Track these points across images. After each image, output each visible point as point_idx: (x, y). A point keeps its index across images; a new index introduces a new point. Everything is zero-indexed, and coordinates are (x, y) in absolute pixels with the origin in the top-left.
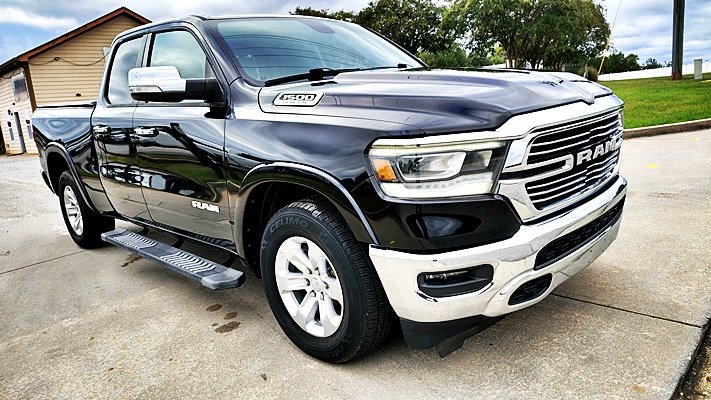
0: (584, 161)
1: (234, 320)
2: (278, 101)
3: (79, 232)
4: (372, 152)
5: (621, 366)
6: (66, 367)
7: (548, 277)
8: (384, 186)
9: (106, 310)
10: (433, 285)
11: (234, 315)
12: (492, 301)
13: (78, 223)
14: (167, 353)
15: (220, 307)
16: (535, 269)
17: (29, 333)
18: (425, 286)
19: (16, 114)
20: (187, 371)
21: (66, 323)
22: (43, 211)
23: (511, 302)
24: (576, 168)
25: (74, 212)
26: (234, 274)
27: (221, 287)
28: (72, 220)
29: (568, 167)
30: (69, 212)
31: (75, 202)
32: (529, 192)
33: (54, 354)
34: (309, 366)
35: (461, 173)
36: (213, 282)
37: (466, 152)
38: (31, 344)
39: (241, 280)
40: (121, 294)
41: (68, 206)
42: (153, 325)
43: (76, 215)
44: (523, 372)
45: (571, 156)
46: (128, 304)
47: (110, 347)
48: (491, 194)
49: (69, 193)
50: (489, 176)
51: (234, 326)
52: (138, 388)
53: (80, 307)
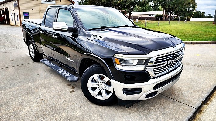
0: (170, 63)
1: (74, 89)
2: (92, 37)
3: (33, 57)
4: (115, 56)
5: (172, 117)
6: (30, 98)
7: (157, 92)
8: (117, 65)
9: (40, 82)
11: (74, 88)
12: (141, 96)
13: (33, 54)
14: (56, 97)
15: (70, 85)
16: (153, 90)
17: (20, 86)
18: (125, 91)
19: (14, 13)
20: (61, 103)
21: (30, 85)
22: (22, 47)
23: (146, 97)
24: (168, 65)
26: (76, 78)
27: (72, 81)
28: (31, 53)
29: (165, 65)
31: (33, 48)
32: (154, 70)
33: (27, 93)
34: (92, 105)
35: (137, 65)
36: (70, 80)
37: (139, 60)
38: (21, 89)
39: (78, 80)
40: (44, 78)
41: (30, 49)
42: (53, 88)
43: (32, 52)
44: (147, 115)
45: (167, 62)
46: (46, 81)
47: (42, 93)
48: (144, 71)
49: (31, 46)
50: (144, 66)
51: (73, 91)
52: (49, 106)
53: (33, 80)
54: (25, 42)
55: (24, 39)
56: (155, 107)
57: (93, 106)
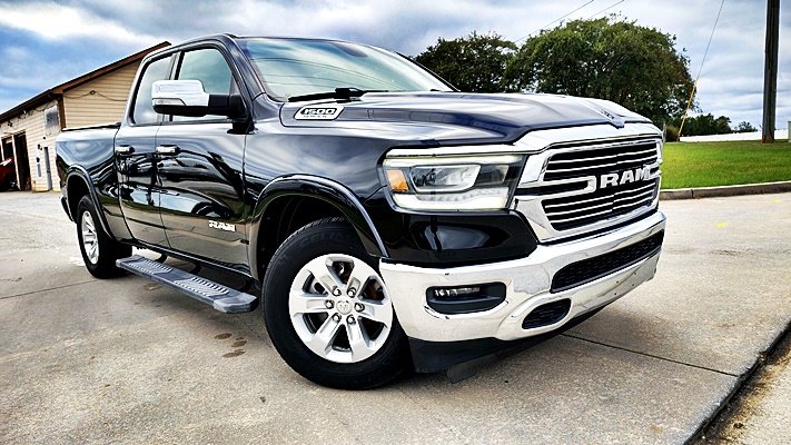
0: (609, 185)
1: (241, 348)
2: (299, 116)
3: (94, 261)
4: (387, 163)
5: (642, 408)
6: (63, 383)
7: (567, 303)
8: (398, 198)
9: (111, 333)
10: (442, 301)
11: (243, 344)
12: (505, 322)
13: (93, 251)
14: (167, 374)
15: (229, 335)
16: (551, 292)
17: (29, 350)
18: (433, 301)
19: (46, 148)
20: (185, 391)
21: (67, 343)
22: (62, 243)
23: (526, 325)
24: (599, 192)
25: (90, 239)
26: (247, 298)
27: (233, 311)
28: (87, 247)
29: (591, 188)
30: (86, 239)
31: (93, 228)
32: (547, 211)
33: (53, 371)
34: (311, 392)
35: (474, 187)
36: (225, 305)
37: (481, 165)
38: (30, 359)
39: (254, 305)
40: (129, 320)
41: (84, 233)
42: (158, 349)
43: (92, 243)
44: (536, 408)
45: (594, 178)
46: (135, 329)
47: (110, 367)
48: (506, 210)
49: (87, 219)
50: (505, 191)
51: (238, 353)
52: (132, 403)
53: (85, 329)
54: (67, 212)
55: (63, 201)
56: (570, 380)
57: (316, 393)
